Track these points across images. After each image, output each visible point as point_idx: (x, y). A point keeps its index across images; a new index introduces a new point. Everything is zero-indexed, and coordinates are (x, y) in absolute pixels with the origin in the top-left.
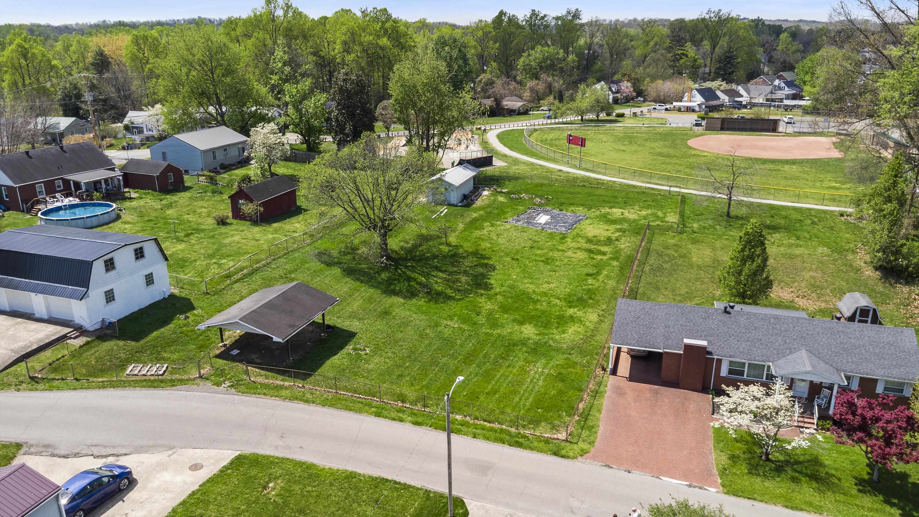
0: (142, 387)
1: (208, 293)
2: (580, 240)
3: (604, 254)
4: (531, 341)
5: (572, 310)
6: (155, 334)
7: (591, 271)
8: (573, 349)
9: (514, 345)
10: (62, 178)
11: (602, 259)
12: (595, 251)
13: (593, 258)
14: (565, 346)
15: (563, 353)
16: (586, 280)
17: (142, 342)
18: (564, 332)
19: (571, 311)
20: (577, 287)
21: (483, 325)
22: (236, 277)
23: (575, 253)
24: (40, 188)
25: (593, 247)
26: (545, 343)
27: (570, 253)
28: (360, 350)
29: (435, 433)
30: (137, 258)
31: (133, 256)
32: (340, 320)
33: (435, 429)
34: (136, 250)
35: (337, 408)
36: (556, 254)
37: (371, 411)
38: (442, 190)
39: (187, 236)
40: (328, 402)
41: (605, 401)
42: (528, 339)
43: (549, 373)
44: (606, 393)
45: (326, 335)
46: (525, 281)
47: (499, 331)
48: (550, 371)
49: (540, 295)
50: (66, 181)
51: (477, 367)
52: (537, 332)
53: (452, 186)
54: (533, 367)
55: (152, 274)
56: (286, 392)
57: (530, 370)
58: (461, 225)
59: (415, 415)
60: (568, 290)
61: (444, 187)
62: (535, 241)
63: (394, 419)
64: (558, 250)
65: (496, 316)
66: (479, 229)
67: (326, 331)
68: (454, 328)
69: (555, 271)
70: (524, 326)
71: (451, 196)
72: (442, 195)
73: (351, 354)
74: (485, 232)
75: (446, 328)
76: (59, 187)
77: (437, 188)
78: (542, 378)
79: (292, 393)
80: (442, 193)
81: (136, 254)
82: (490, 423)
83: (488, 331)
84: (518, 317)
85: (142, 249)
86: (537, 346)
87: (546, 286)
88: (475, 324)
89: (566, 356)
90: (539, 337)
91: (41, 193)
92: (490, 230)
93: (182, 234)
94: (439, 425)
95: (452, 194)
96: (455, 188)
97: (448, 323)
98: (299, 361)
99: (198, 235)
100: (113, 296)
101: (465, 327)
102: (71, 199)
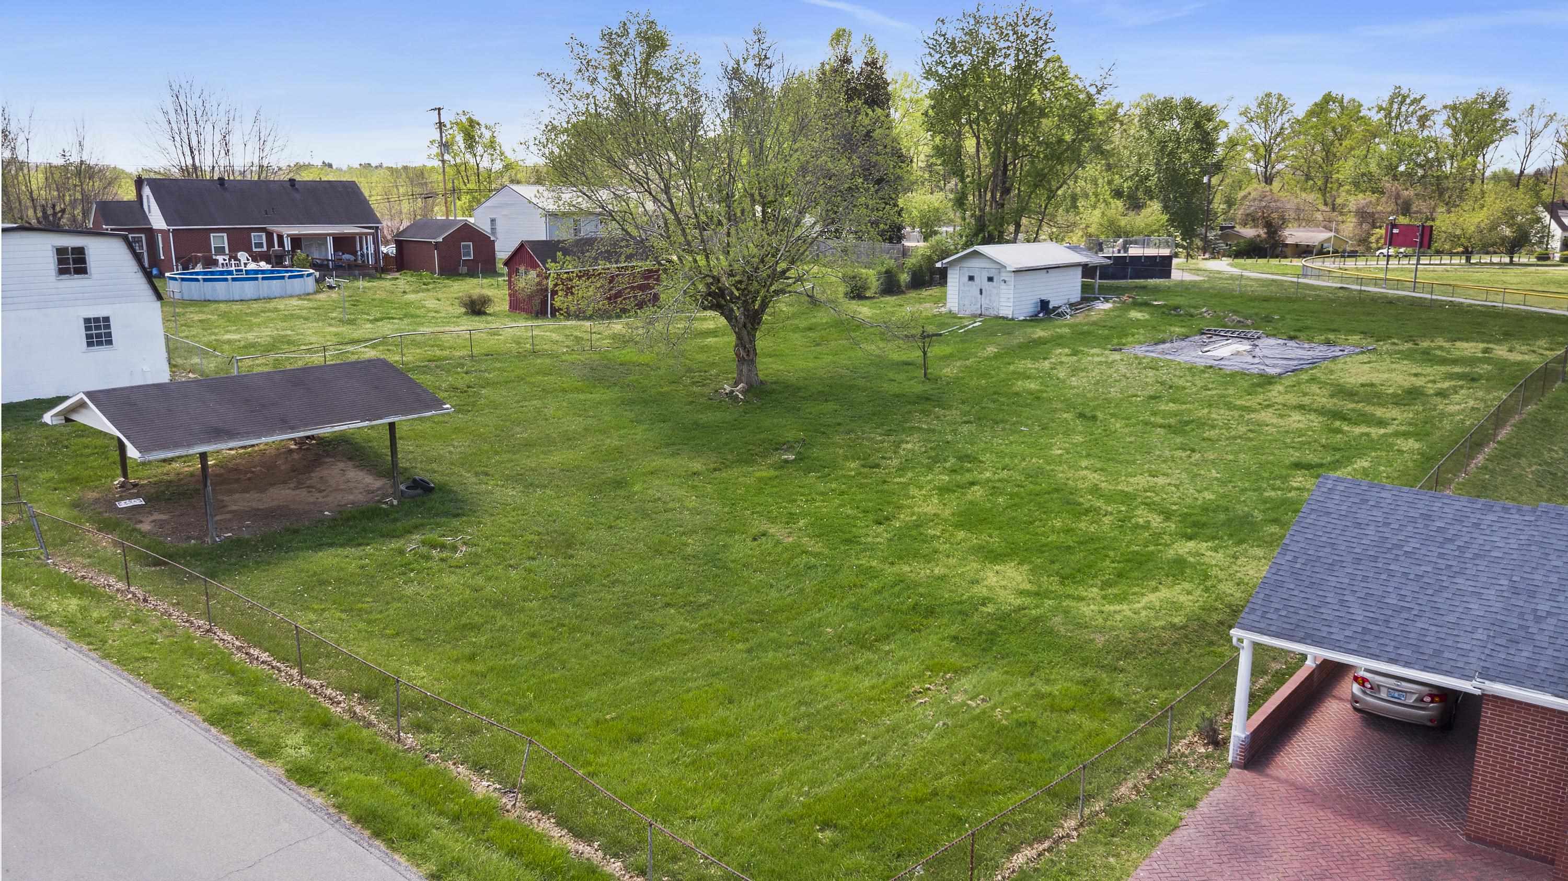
2: (1315, 388)
3: (1381, 423)
4: (990, 609)
5: (1191, 544)
7: (1311, 458)
8: (1127, 654)
9: (931, 612)
10: (264, 230)
11: (1368, 434)
12: (1353, 415)
13: (1338, 431)
14: (1100, 640)
15: (1085, 662)
16: (1284, 478)
18: (1122, 598)
19: (1185, 548)
20: (1244, 491)
21: (872, 548)
23: (1281, 416)
24: (220, 240)
25: (1351, 406)
26: (1036, 620)
27: (1266, 416)
28: (443, 547)
29: (318, 822)
30: (62, 272)
31: (50, 263)
32: (474, 480)
33: (339, 807)
34: (60, 251)
35: (131, 671)
36: (1219, 415)
37: (224, 701)
38: (981, 280)
39: (377, 320)
40: (135, 652)
41: (1147, 861)
42: (984, 602)
43: (984, 712)
44: (1173, 830)
45: (395, 502)
46: (1084, 463)
47: (907, 568)
48: (994, 708)
49: (1109, 499)
50: (270, 235)
51: (749, 651)
52: (1028, 587)
53: (1003, 270)
54: (942, 685)
55: (107, 319)
56: (73, 604)
57: (920, 692)
58: (991, 350)
59: (348, 745)
60: (1209, 496)
61: (985, 275)
62: (1171, 387)
63: (248, 743)
64: (1230, 407)
65: (931, 532)
66: (1034, 359)
67: (402, 491)
68: (778, 543)
69: (1193, 451)
70: (997, 567)
71: (1002, 296)
72: (981, 293)
73: (401, 552)
74: (1047, 364)
75: (755, 539)
76: (260, 245)
77: (971, 278)
78: (944, 724)
79: (83, 609)
80: (981, 290)
81: (60, 261)
82: (578, 834)
83: (874, 563)
84: (995, 541)
85: (80, 252)
86: (1001, 627)
87: (1142, 481)
88: (848, 541)
89: (1089, 673)
90: (1027, 601)
91: (220, 250)
92: (1062, 363)
93: (371, 318)
94: (368, 800)
95: (1003, 291)
96: (1009, 274)
97: (773, 529)
98: (238, 544)
99: (397, 320)
101: (815, 546)
102: (263, 263)
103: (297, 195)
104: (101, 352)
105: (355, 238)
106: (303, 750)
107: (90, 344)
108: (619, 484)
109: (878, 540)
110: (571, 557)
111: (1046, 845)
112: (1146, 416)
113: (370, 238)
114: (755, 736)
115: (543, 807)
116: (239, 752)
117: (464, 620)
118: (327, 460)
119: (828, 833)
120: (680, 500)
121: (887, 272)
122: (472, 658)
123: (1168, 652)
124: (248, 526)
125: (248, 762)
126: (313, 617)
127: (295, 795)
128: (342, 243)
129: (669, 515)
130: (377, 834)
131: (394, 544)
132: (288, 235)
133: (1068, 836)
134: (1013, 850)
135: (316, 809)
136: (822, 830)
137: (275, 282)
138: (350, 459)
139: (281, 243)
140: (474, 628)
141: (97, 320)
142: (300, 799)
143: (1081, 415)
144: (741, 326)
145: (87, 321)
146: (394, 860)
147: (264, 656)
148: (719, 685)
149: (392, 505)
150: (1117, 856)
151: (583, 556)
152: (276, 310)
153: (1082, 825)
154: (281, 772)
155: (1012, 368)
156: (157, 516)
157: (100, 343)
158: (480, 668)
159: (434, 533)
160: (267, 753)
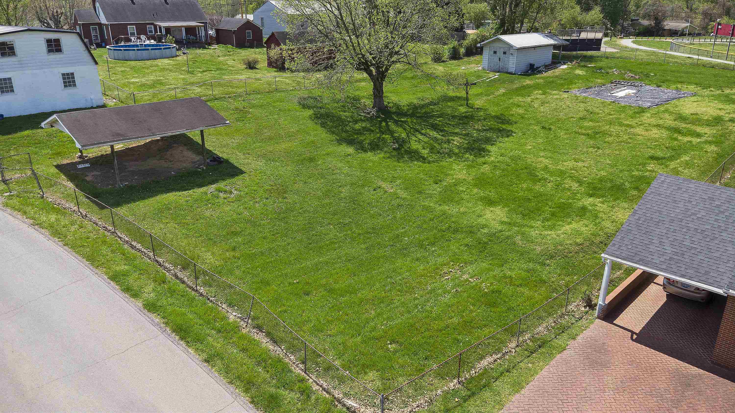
2: (667, 115)
3: (699, 135)
4: (486, 231)
5: (591, 199)
7: (659, 154)
8: (552, 257)
9: (456, 231)
10: (152, 23)
11: (690, 142)
12: (685, 131)
13: (676, 139)
14: (539, 249)
15: (530, 260)
16: (644, 165)
17: (6, 137)
18: (551, 228)
19: (588, 201)
20: (621, 171)
21: (431, 196)
23: (647, 130)
24: (131, 29)
25: (684, 125)
26: (508, 238)
27: (638, 130)
28: (225, 192)
29: (155, 330)
30: (50, 51)
31: (44, 47)
32: (242, 157)
33: (166, 324)
34: (49, 41)
35: (77, 253)
36: (614, 129)
37: (118, 268)
38: (500, 54)
39: (204, 71)
40: (79, 243)
41: (548, 367)
42: (484, 226)
43: (477, 285)
44: (563, 351)
45: (205, 168)
46: (542, 154)
47: (447, 208)
48: (481, 283)
49: (552, 174)
50: (155, 26)
51: (367, 248)
52: (506, 220)
53: (512, 48)
54: (458, 269)
55: (72, 74)
56: (53, 217)
57: (447, 273)
58: (502, 91)
59: (172, 292)
60: (603, 173)
61: (502, 50)
62: (591, 113)
63: (127, 290)
64: (621, 125)
65: (461, 189)
66: (523, 96)
67: (208, 163)
68: (386, 192)
69: (599, 148)
70: (492, 209)
71: (510, 61)
72: (500, 60)
73: (206, 193)
74: (529, 99)
75: (375, 190)
76: (151, 32)
77: (495, 52)
78: (456, 290)
79: (57, 220)
80: (500, 58)
81: (49, 46)
82: (275, 342)
83: (431, 205)
84: (493, 195)
85: (57, 41)
86: (490, 240)
87: (570, 164)
88: (420, 192)
89: (531, 265)
90: (505, 227)
91: (133, 34)
92: (537, 98)
93: (201, 70)
94: (179, 321)
95: (511, 59)
96: (514, 51)
97: (384, 185)
98: (130, 188)
99: (213, 72)
100: (12, 87)
101: (403, 194)
102: (152, 41)
103: (168, 6)
104: (70, 90)
105: (195, 28)
106: (152, 294)
107: (65, 86)
108: (311, 160)
109: (435, 192)
110: (286, 198)
111: (499, 356)
112: (576, 129)
113: (203, 28)
114: (364, 293)
115: (259, 328)
116: (123, 295)
117: (233, 229)
118: (175, 145)
119: (394, 346)
120: (340, 169)
121: (453, 48)
122: (234, 249)
123: (572, 257)
124: (136, 179)
125: (126, 300)
126: (162, 226)
127: (146, 317)
128: (190, 30)
129: (334, 177)
130: (182, 339)
131: (201, 190)
132: (164, 27)
133: (510, 351)
134: (482, 358)
135: (155, 325)
136: (391, 344)
137: (157, 51)
138: (185, 145)
139: (161, 31)
140: (235, 234)
141: (68, 74)
142: (148, 319)
143: (543, 128)
144: (375, 79)
145: (63, 75)
146: (188, 352)
147: (139, 246)
148: (350, 266)
149: (203, 169)
150: (533, 363)
151: (292, 198)
152: (157, 66)
153: (517, 346)
154: (140, 305)
155: (511, 101)
156: (95, 173)
157: (70, 86)
158: (237, 254)
159: (221, 185)
160: (135, 295)
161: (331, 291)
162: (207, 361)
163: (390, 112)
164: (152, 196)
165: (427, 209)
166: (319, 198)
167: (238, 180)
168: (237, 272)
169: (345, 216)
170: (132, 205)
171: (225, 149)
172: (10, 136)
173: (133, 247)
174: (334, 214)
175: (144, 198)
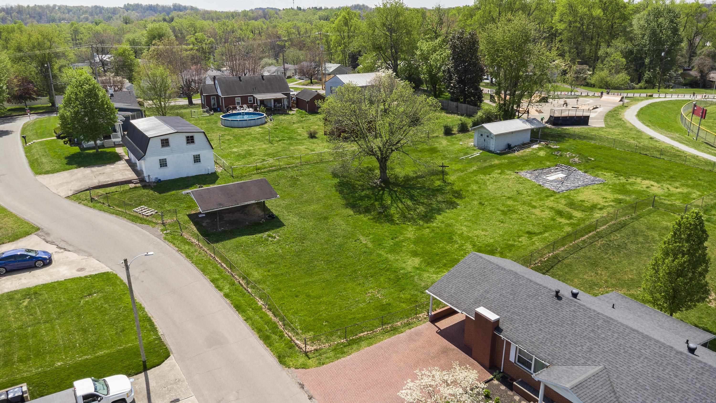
0: (128, 219)
1: (233, 176)
2: (564, 201)
3: (570, 218)
4: (403, 271)
6: (173, 192)
7: (535, 230)
9: (388, 270)
10: (252, 96)
11: (561, 223)
12: (565, 213)
13: (554, 220)
15: (416, 290)
16: (520, 236)
17: (162, 195)
18: (438, 273)
20: (503, 240)
21: (385, 247)
22: (262, 171)
23: (542, 211)
24: (238, 100)
25: (568, 210)
26: (412, 276)
27: (537, 210)
28: (272, 237)
29: (227, 306)
30: (188, 143)
31: (185, 141)
32: (287, 214)
33: (232, 303)
34: (187, 137)
35: (197, 267)
36: (522, 208)
37: (214, 277)
39: (279, 141)
40: (198, 262)
42: (404, 269)
43: (381, 300)
45: (264, 221)
46: (466, 224)
47: (389, 256)
48: (384, 299)
49: (462, 238)
50: (254, 98)
51: (336, 276)
52: (417, 266)
53: (492, 135)
54: (377, 291)
55: (199, 155)
56: (187, 247)
57: (370, 293)
58: (474, 168)
59: (237, 290)
61: (486, 135)
62: (519, 194)
63: (217, 287)
64: (529, 205)
65: (404, 244)
67: (267, 217)
68: (361, 243)
69: (502, 222)
70: (414, 258)
71: (492, 144)
73: (262, 237)
74: (487, 178)
75: (355, 241)
76: (251, 101)
77: (481, 136)
78: (369, 302)
79: (189, 249)
80: (485, 140)
81: (187, 140)
82: (275, 316)
83: (382, 253)
84: (419, 250)
85: (192, 137)
86: (402, 277)
87: (478, 232)
88: (380, 245)
91: (238, 103)
92: (493, 177)
93: (278, 139)
94: (237, 303)
95: (492, 142)
97: (362, 238)
98: (224, 232)
99: (285, 141)
100: (166, 164)
101: (370, 245)
102: (251, 109)
103: (264, 81)
104: (197, 164)
105: (281, 100)
106: (228, 290)
107: (195, 162)
108: (326, 218)
109: (388, 245)
110: (304, 243)
111: (371, 332)
112: (499, 206)
113: (286, 99)
114: (325, 299)
115: (270, 309)
116: (215, 289)
117: (271, 260)
120: (340, 225)
122: (269, 271)
124: (228, 226)
125: (217, 291)
126: (237, 255)
128: (277, 101)
129: (335, 231)
130: (237, 310)
131: (260, 235)
133: (377, 331)
134: (363, 332)
135: (227, 304)
136: (325, 322)
139: (257, 103)
140: (272, 263)
141: (197, 156)
142: (225, 301)
143: (480, 203)
145: (194, 156)
146: (239, 316)
147: (225, 266)
150: (384, 337)
151: (307, 243)
152: (250, 134)
153: (382, 329)
154: (222, 294)
156: (208, 221)
157: (197, 162)
158: (270, 274)
159: (270, 233)
160: (221, 290)
161: (308, 296)
162: (245, 320)
163: (390, 183)
164: (234, 238)
165: (379, 255)
166: (321, 244)
167: (281, 231)
168: (268, 283)
169: (332, 257)
170: (225, 242)
171: (278, 208)
172: (165, 194)
173: (222, 266)
174: (327, 255)
175: (230, 239)
